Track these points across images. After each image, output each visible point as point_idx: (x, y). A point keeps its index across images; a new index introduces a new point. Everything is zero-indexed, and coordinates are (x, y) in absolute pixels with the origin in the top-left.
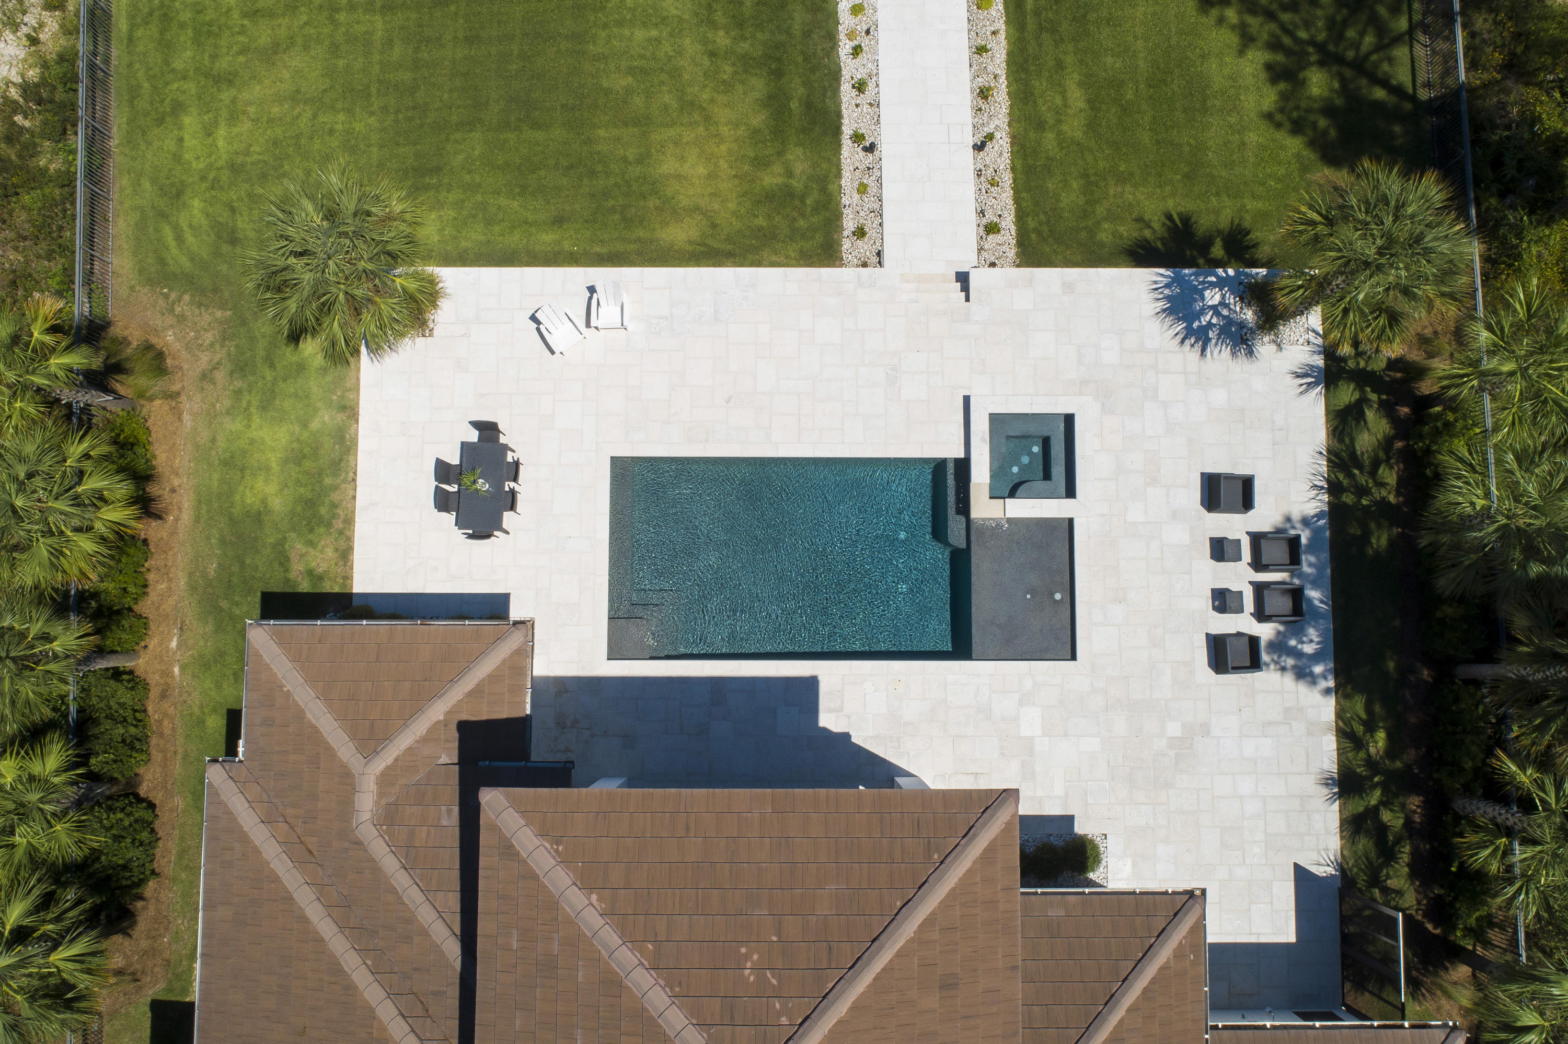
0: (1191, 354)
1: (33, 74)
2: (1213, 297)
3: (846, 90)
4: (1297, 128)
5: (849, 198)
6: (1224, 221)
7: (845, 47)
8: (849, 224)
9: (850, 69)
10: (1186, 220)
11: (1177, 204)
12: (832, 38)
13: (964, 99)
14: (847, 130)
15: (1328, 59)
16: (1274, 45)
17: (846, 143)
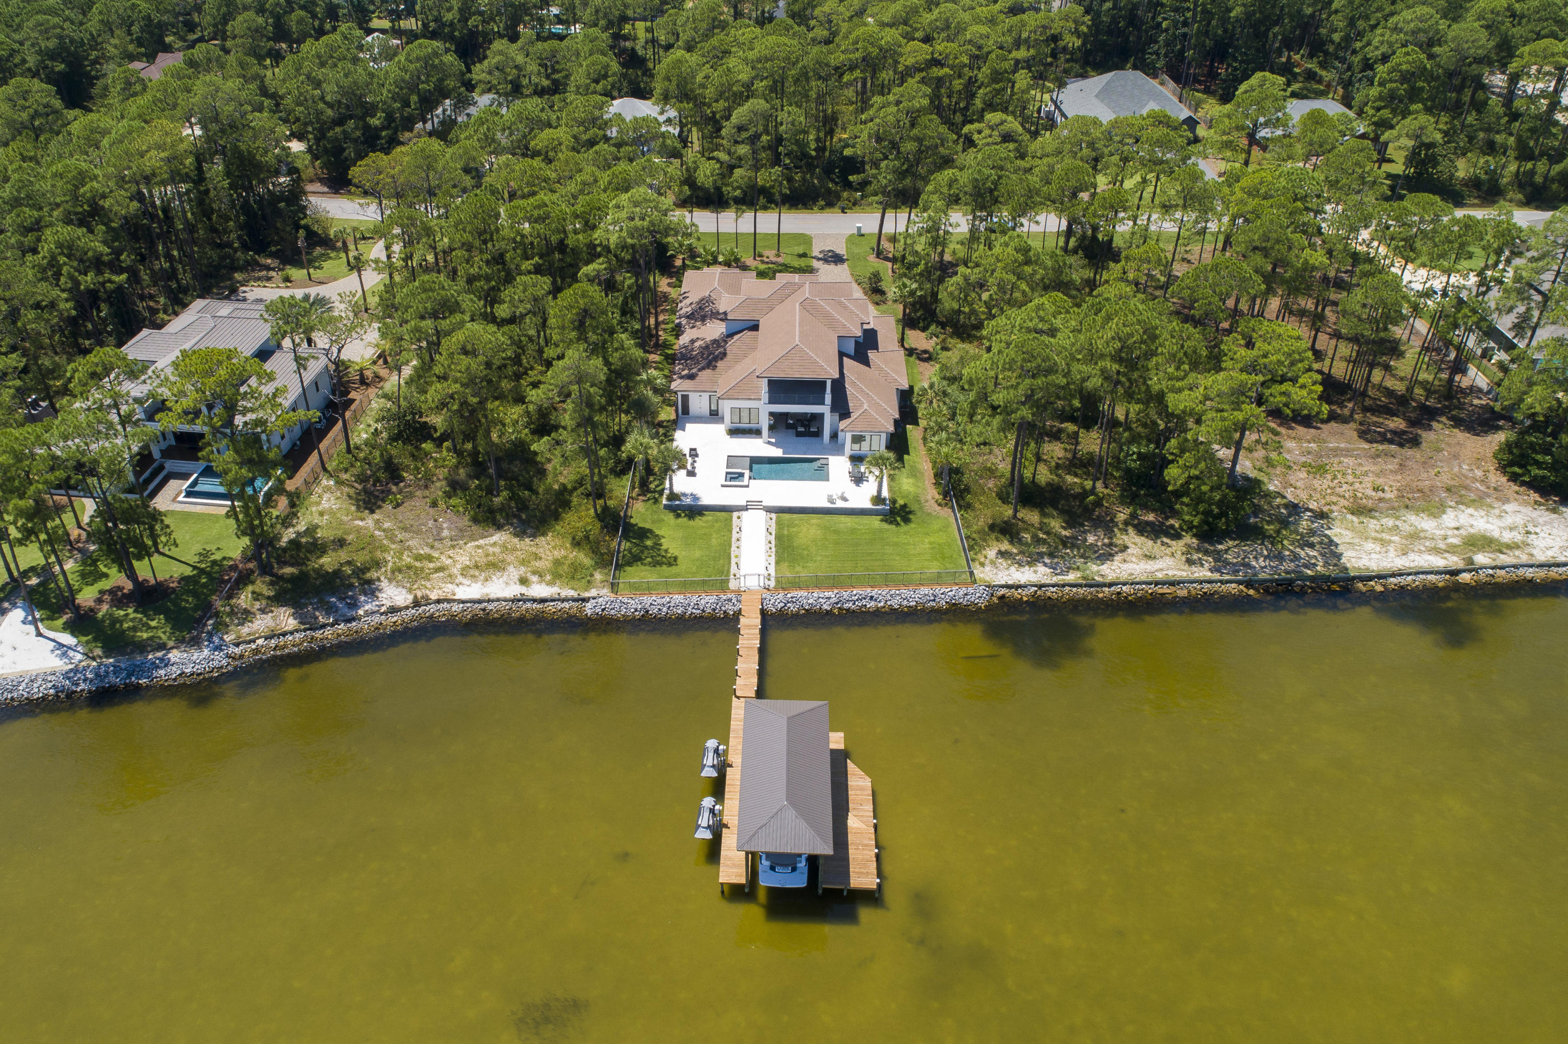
0: (695, 492)
1: (984, 551)
3: (773, 543)
4: (657, 535)
5: (774, 525)
6: (680, 519)
7: (774, 549)
8: (773, 518)
10: (690, 519)
12: (777, 552)
14: (773, 536)
16: (659, 549)
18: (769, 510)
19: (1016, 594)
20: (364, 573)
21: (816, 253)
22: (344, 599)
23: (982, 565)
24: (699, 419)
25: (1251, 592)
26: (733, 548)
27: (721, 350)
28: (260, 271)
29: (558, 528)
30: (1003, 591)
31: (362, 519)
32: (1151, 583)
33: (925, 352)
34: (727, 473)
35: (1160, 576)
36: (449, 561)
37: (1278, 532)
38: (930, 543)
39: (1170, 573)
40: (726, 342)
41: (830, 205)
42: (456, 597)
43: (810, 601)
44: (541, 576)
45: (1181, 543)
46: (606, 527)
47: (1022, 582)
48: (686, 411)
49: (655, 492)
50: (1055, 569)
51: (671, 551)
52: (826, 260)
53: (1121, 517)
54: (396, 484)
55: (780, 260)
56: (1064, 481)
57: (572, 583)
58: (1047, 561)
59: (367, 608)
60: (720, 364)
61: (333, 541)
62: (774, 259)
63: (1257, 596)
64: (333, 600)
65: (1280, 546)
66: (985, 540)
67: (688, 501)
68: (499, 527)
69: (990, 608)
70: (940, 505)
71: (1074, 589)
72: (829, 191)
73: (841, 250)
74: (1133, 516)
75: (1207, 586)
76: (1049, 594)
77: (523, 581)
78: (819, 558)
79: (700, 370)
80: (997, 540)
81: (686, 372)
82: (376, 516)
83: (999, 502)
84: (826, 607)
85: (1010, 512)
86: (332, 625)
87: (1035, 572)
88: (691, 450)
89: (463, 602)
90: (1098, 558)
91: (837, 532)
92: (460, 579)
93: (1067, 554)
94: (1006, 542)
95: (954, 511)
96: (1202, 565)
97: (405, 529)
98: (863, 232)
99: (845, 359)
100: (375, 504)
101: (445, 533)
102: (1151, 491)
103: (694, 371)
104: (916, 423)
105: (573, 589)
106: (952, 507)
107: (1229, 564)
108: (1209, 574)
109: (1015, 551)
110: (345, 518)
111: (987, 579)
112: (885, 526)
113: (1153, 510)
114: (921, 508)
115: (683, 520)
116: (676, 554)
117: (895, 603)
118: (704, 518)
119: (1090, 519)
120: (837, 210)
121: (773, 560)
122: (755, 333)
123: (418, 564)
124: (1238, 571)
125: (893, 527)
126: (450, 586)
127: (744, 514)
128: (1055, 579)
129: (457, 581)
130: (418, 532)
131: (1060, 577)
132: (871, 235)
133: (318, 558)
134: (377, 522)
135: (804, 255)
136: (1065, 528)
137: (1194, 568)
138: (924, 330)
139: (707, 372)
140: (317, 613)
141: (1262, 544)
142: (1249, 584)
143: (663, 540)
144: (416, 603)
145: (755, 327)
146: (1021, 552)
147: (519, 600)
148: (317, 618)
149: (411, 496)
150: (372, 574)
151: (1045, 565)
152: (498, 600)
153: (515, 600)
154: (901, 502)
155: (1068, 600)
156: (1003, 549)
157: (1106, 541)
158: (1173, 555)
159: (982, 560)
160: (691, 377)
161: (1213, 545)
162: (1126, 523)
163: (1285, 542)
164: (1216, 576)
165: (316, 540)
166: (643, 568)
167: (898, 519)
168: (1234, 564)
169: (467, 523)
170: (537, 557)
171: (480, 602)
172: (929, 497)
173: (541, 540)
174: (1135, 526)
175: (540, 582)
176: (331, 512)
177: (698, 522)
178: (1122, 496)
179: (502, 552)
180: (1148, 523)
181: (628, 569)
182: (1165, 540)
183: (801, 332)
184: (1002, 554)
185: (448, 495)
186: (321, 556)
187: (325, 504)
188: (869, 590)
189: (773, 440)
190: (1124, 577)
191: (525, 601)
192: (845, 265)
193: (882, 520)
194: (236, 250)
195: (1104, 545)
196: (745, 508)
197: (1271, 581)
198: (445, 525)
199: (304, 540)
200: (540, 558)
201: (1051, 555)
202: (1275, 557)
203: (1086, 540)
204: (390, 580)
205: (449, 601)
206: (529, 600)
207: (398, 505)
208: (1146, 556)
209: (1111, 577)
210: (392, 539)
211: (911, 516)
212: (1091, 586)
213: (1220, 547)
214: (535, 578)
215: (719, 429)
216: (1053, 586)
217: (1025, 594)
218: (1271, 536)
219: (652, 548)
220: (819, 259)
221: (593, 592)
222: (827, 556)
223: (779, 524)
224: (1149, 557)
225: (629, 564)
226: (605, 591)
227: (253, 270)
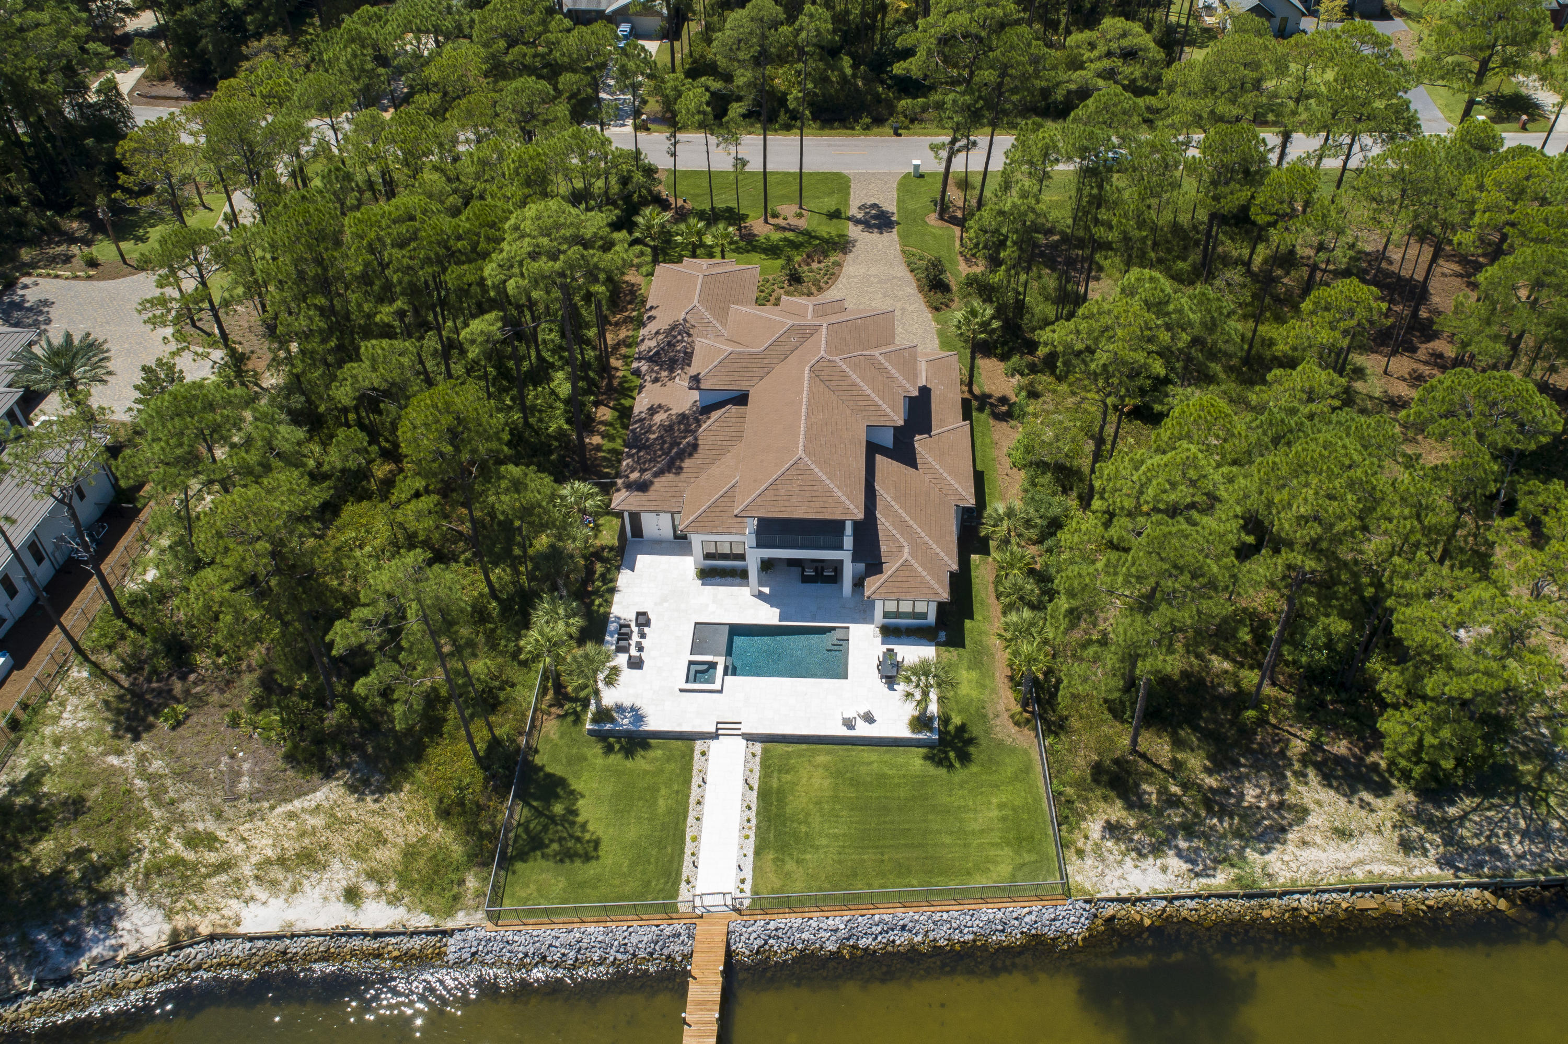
0: (638, 704)
1: (1083, 825)
2: (626, 721)
3: (754, 807)
4: (572, 792)
5: (757, 769)
6: (612, 757)
7: (754, 822)
8: (758, 759)
9: (752, 814)
10: (627, 758)
11: (629, 764)
12: (758, 827)
13: (707, 802)
14: (755, 793)
15: (552, 819)
16: (573, 823)
17: (756, 787)
18: (750, 738)
19: (1134, 912)
20: (99, 880)
21: (853, 211)
22: (59, 934)
23: (1080, 853)
24: (658, 547)
25: (1502, 904)
26: (690, 820)
27: (690, 439)
28: (58, 244)
29: (420, 774)
30: (1111, 910)
31: (119, 753)
32: (1344, 891)
33: (1004, 400)
34: (691, 663)
35: (1359, 874)
36: (240, 849)
37: (1540, 777)
38: (1001, 806)
39: (1377, 868)
40: (699, 423)
41: (879, 121)
42: (241, 930)
43: (805, 936)
44: (381, 883)
45: (1391, 802)
46: (493, 777)
47: (1143, 893)
48: (637, 531)
49: (575, 700)
50: (1194, 862)
51: (590, 827)
52: (866, 224)
53: (1298, 747)
54: (183, 678)
55: (802, 224)
56: (1207, 667)
57: (427, 901)
58: (1183, 844)
59: (95, 952)
60: (687, 463)
61: (64, 804)
62: (794, 221)
63: (1511, 912)
64: (43, 937)
65: (1544, 810)
66: (1086, 800)
67: (625, 723)
68: (328, 773)
69: (1092, 941)
70: (1017, 724)
71: (1224, 902)
72: (878, 99)
73: (890, 206)
74: (1316, 746)
75: (1433, 893)
76: (1185, 913)
77: (352, 895)
78: (824, 841)
79: (656, 475)
80: (1105, 798)
81: (634, 476)
82: (142, 747)
83: (1108, 716)
84: (831, 947)
85: (1126, 741)
86: (34, 992)
87: (1164, 869)
88: (639, 614)
89: (251, 939)
90: (1260, 838)
91: (855, 783)
92: (253, 889)
93: (1212, 828)
94: (1119, 804)
95: (1037, 736)
96: (1425, 852)
97: (181, 776)
98: (922, 170)
99: (878, 457)
100: (143, 719)
101: (244, 784)
102: (1344, 696)
103: (647, 476)
104: (985, 551)
105: (429, 911)
106: (1036, 729)
107: (1466, 848)
108: (1435, 870)
109: (1132, 822)
110: (93, 750)
111: (1088, 886)
112: (932, 770)
113: (1348, 735)
114: (987, 732)
115: (616, 759)
116: (600, 833)
117: (940, 935)
118: (651, 754)
119: (1248, 751)
120: (888, 130)
121: (750, 850)
122: (742, 409)
123: (190, 856)
124: (1480, 865)
125: (943, 771)
126: (234, 903)
127: (713, 744)
128: (1196, 885)
129: (247, 893)
130: (203, 782)
131: (1203, 881)
132: (934, 175)
133: (34, 842)
134: (142, 758)
135: (835, 215)
136: (1209, 772)
137: (1413, 861)
138: (1004, 358)
139: (669, 477)
140: (12, 969)
141: (1516, 805)
142: (1498, 890)
143: (581, 802)
144: (175, 943)
145: (742, 399)
146: (1141, 826)
147: (341, 935)
148: (9, 978)
149: (201, 701)
150: (115, 880)
151: (1179, 854)
152: (307, 935)
153: (335, 935)
154: (957, 720)
155: (1216, 924)
156: (1113, 819)
157: (1274, 797)
158: (1379, 831)
159: (1080, 844)
160: (643, 487)
161: (1439, 807)
162: (1305, 760)
163: (1552, 800)
164: (1447, 875)
165: (38, 798)
166: (544, 864)
167: (952, 755)
168: (1475, 850)
169: (280, 764)
170: (380, 840)
171: (279, 937)
172: (1001, 707)
173: (392, 801)
174: (1318, 766)
175: (378, 896)
176: (75, 738)
177: (641, 763)
178: (1297, 706)
179: (328, 827)
180: (1339, 760)
181: (519, 866)
182: (1367, 797)
183: (808, 430)
184: (1113, 829)
185: (258, 706)
186: (40, 839)
187: (67, 721)
188: (900, 912)
189: (766, 590)
190: (1304, 877)
191: (350, 936)
192: (894, 235)
193: (926, 758)
194: (26, 210)
195: (1271, 806)
196: (715, 736)
197: (1534, 884)
198: (246, 766)
199: (19, 801)
200: (385, 842)
201: (1189, 830)
202: (1538, 833)
203: (1242, 795)
204: (141, 891)
205: (229, 937)
206: (357, 934)
207: (178, 724)
208: (1336, 831)
209: (1283, 877)
210: (156, 796)
211: (972, 749)
212: (1250, 897)
213: (1452, 811)
214: (370, 888)
215: (687, 565)
216: (1192, 898)
217: (1145, 914)
218: (1528, 787)
219: (564, 819)
220: (858, 222)
221: (460, 919)
222: (836, 837)
223: (766, 765)
224: (1343, 834)
225: (522, 856)
226: (479, 917)
227: (49, 243)
